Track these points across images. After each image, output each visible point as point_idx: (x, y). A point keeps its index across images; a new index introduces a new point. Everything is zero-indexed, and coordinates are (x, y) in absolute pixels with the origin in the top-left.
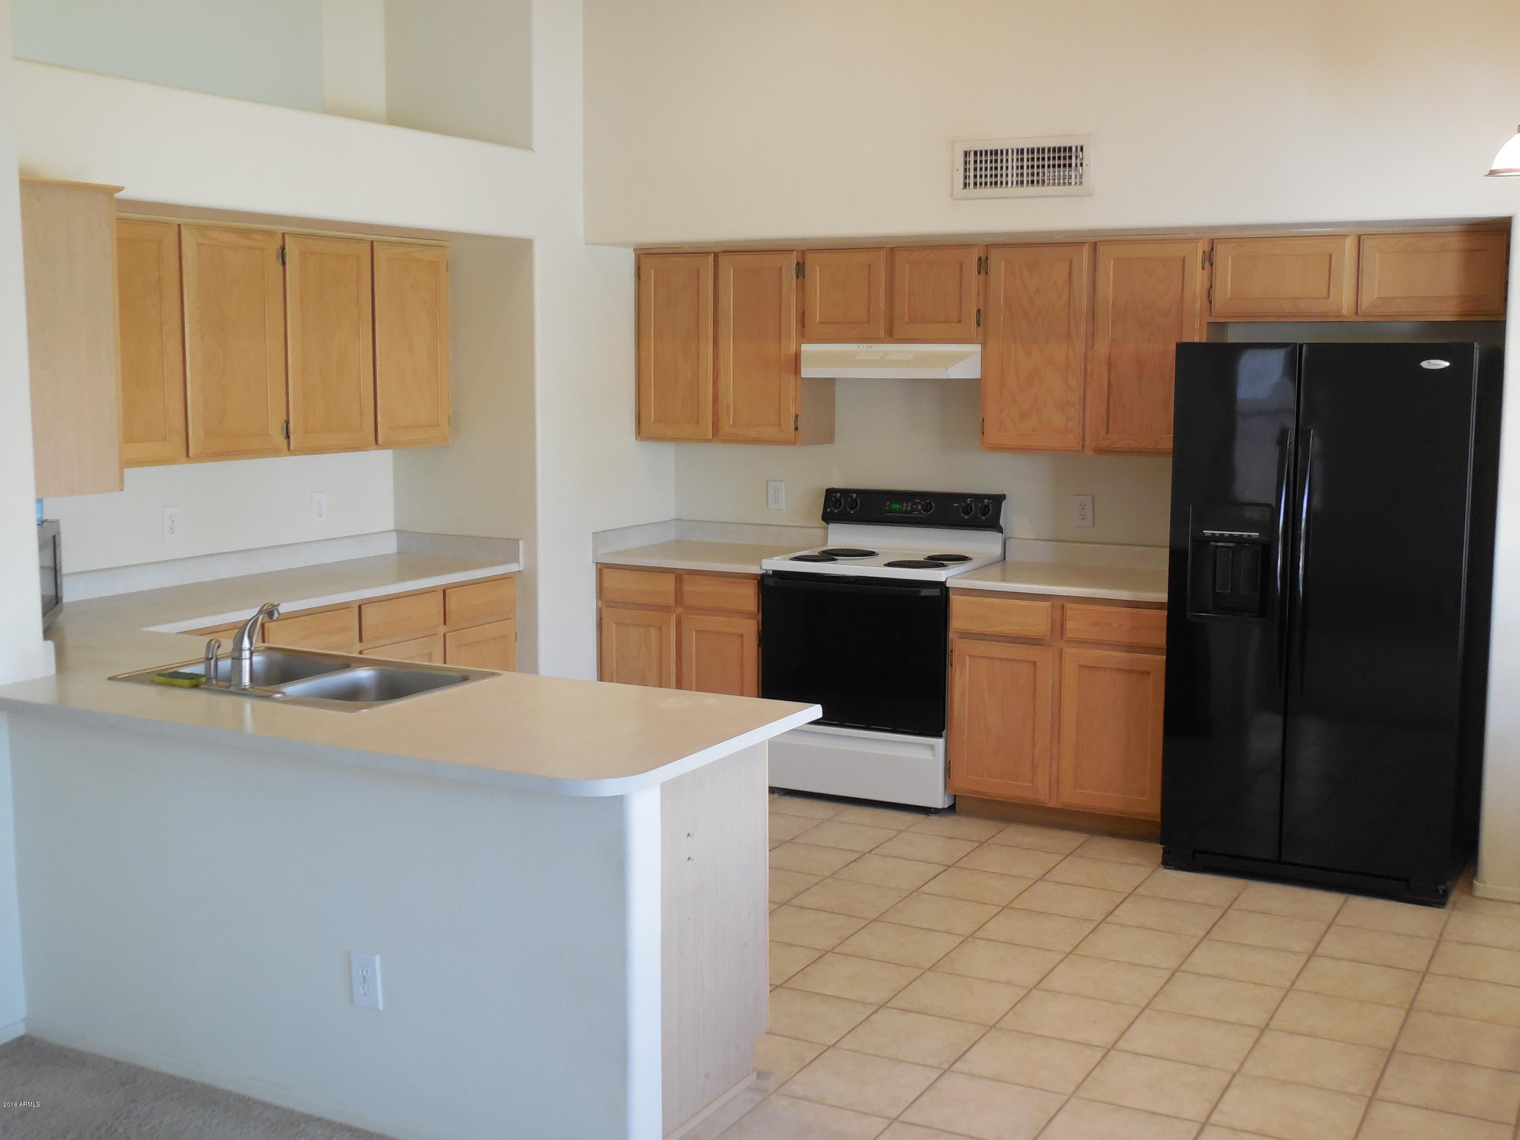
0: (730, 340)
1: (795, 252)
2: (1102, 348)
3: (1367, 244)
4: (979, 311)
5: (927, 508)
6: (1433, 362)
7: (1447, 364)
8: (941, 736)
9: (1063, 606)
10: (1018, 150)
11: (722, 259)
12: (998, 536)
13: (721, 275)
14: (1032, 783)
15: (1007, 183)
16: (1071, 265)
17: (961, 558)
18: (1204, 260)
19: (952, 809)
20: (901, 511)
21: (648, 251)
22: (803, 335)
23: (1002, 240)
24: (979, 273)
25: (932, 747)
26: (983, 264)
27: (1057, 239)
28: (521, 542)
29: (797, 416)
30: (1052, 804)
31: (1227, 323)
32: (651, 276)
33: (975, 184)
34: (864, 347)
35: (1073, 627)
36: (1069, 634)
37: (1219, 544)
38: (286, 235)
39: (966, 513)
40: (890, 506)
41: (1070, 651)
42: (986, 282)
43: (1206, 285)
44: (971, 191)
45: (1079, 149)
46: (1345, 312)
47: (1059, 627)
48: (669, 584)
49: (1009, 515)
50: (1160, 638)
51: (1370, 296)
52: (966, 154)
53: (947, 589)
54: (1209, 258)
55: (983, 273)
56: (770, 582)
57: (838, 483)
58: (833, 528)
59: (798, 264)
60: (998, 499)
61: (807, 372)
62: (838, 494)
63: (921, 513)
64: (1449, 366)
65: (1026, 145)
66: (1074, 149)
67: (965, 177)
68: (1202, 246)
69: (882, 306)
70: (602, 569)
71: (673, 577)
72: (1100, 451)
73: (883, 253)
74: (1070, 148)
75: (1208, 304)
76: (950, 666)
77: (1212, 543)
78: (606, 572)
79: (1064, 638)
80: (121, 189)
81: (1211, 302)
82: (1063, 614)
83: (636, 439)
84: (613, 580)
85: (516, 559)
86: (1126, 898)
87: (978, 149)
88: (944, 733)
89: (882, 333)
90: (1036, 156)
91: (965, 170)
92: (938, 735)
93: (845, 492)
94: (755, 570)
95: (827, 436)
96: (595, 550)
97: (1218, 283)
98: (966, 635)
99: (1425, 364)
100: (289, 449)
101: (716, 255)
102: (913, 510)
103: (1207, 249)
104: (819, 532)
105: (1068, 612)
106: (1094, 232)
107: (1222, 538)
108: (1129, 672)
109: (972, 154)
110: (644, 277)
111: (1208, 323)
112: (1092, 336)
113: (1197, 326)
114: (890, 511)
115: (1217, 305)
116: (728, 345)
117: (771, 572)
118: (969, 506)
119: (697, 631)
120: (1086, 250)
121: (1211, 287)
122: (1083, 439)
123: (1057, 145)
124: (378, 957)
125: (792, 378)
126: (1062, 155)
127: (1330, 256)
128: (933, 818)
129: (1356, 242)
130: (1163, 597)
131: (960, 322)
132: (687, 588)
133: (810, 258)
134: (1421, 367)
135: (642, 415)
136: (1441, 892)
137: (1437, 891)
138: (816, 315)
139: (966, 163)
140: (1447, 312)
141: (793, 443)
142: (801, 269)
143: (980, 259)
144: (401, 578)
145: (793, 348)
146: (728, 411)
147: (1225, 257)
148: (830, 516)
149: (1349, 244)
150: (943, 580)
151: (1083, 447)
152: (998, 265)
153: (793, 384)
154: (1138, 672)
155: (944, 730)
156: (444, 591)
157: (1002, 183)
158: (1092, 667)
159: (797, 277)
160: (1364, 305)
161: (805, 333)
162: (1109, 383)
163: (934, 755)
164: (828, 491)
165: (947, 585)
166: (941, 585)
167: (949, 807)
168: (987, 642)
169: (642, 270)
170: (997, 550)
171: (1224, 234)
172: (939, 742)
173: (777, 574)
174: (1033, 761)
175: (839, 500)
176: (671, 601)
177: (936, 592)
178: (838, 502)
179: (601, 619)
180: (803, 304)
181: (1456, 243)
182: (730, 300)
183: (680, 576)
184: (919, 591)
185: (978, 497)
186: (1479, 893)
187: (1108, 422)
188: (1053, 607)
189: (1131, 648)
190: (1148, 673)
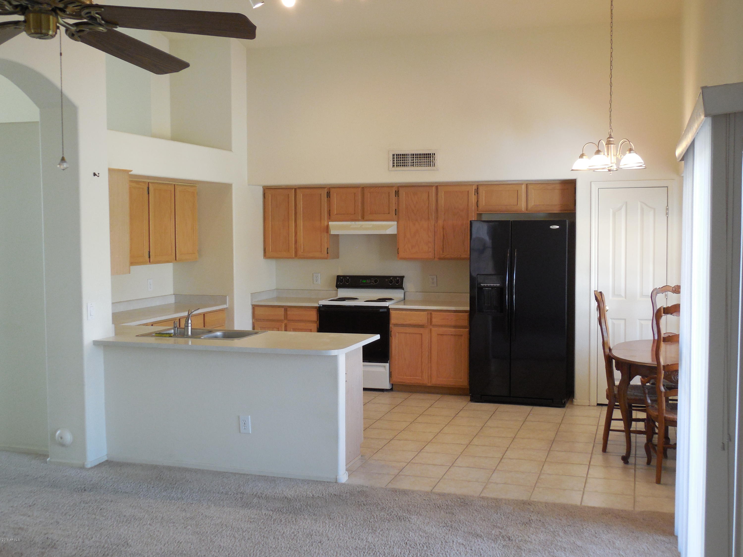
0: (301, 220)
1: (326, 188)
2: (440, 222)
3: (530, 187)
4: (396, 210)
5: (376, 281)
6: (554, 226)
7: (558, 227)
8: (387, 363)
9: (431, 313)
10: (412, 154)
11: (298, 191)
12: (402, 291)
13: (297, 196)
14: (422, 377)
15: (408, 165)
16: (429, 193)
17: (390, 299)
18: (475, 192)
19: (391, 390)
20: (366, 283)
21: (268, 188)
22: (329, 219)
23: (404, 185)
24: (395, 196)
25: (385, 367)
26: (397, 193)
27: (423, 184)
28: (227, 296)
29: (328, 248)
30: (429, 385)
31: (482, 213)
32: (269, 196)
33: (397, 165)
34: (353, 223)
35: (435, 321)
36: (433, 323)
37: (486, 289)
38: (149, 183)
39: (391, 283)
40: (362, 281)
41: (433, 329)
42: (398, 199)
43: (476, 201)
44: (395, 168)
45: (433, 154)
46: (523, 209)
47: (430, 320)
48: (282, 312)
49: (406, 284)
50: (466, 323)
51: (531, 204)
52: (393, 155)
53: (389, 309)
54: (477, 191)
55: (397, 196)
56: (323, 309)
57: (341, 273)
58: (340, 290)
59: (327, 192)
60: (402, 278)
61: (333, 232)
62: (342, 277)
63: (374, 284)
64: (559, 228)
65: (415, 152)
66: (432, 154)
67: (393, 163)
68: (474, 187)
69: (360, 208)
70: (254, 307)
71: (283, 309)
72: (440, 259)
73: (360, 189)
74: (430, 154)
75: (477, 207)
76: (390, 337)
77: (484, 288)
78: (256, 308)
79: (432, 325)
80: (131, 171)
81: (478, 206)
82: (431, 317)
83: (264, 258)
84: (259, 312)
85: (225, 303)
86: (461, 410)
87: (398, 153)
88: (389, 362)
89: (360, 218)
90: (418, 156)
91: (393, 161)
92: (386, 362)
93: (344, 277)
94: (316, 305)
95: (337, 256)
96: (252, 300)
97: (480, 200)
98: (396, 325)
99: (551, 227)
100: (150, 262)
101: (295, 189)
102: (370, 283)
103: (476, 188)
104: (334, 292)
105: (433, 315)
106: (436, 183)
107: (487, 287)
108: (455, 335)
109: (396, 155)
110: (266, 197)
111: (477, 214)
112: (437, 218)
113: (473, 214)
114: (362, 283)
115: (480, 207)
116: (301, 222)
117: (322, 306)
118: (392, 280)
119: (293, 329)
120: (434, 189)
121: (478, 201)
122: (434, 255)
123: (426, 153)
124: (250, 416)
125: (326, 234)
126: (426, 156)
127: (518, 191)
128: (385, 393)
129: (526, 186)
130: (468, 308)
131: (389, 213)
132: (288, 313)
133: (332, 191)
134: (550, 228)
135: (266, 249)
136: (563, 402)
137: (562, 402)
138: (335, 211)
139: (393, 158)
140: (556, 210)
141: (327, 258)
142: (328, 194)
143: (396, 191)
144: (176, 311)
145: (326, 224)
146: (301, 247)
147: (482, 191)
148: (338, 286)
149: (524, 187)
150: (388, 306)
151: (434, 257)
152: (402, 193)
153: (326, 236)
154: (458, 335)
155: (389, 360)
156: (204, 315)
157: (406, 165)
158: (442, 334)
159: (327, 197)
160: (530, 207)
161: (330, 217)
162: (443, 235)
163: (385, 370)
164: (337, 276)
165: (389, 308)
166: (387, 308)
167: (390, 389)
168: (404, 327)
169: (266, 194)
170: (402, 296)
171: (482, 183)
172: (387, 365)
173: (324, 306)
174: (422, 370)
175: (342, 279)
176: (282, 318)
177: (385, 310)
178: (341, 281)
179: (254, 326)
180: (330, 207)
181: (558, 187)
182: (301, 206)
183: (286, 308)
184: (379, 310)
185: (395, 277)
186: (575, 404)
187: (443, 249)
188: (428, 314)
189: (455, 327)
190: (462, 335)
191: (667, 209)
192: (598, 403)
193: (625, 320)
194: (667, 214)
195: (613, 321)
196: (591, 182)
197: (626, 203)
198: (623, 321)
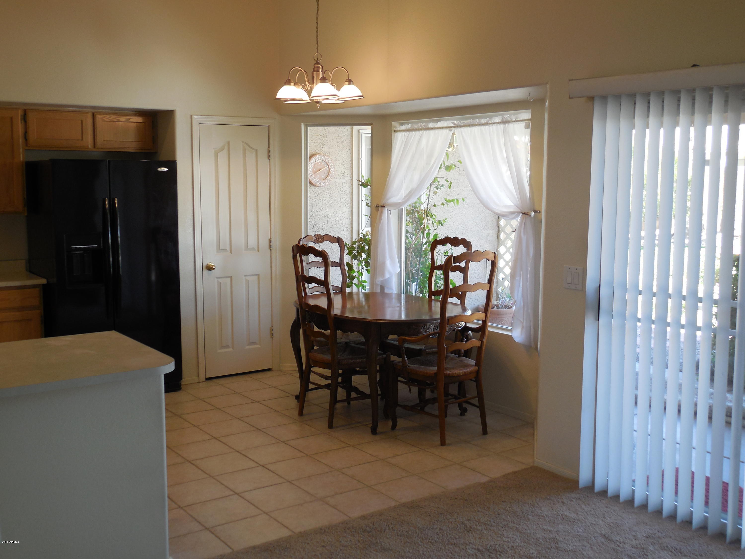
3: (98, 117)
6: (162, 168)
7: (167, 169)
18: (22, 120)
37: (76, 252)
43: (24, 132)
46: (89, 147)
50: (36, 301)
51: (100, 140)
54: (25, 119)
64: (168, 171)
68: (20, 112)
75: (25, 141)
77: (73, 252)
81: (27, 140)
97: (30, 131)
99: (159, 169)
103: (23, 114)
107: (79, 249)
108: (20, 321)
111: (25, 150)
113: (21, 151)
115: (31, 141)
121: (26, 132)
127: (82, 121)
129: (93, 116)
140: (132, 148)
147: (32, 119)
149: (89, 116)
154: (26, 320)
158: (2, 322)
160: (98, 143)
171: (31, 107)
181: (133, 119)
189: (21, 309)
190: (31, 320)
191: (269, 151)
192: (207, 377)
193: (231, 277)
194: (269, 156)
195: (219, 279)
196: (191, 116)
197: (229, 142)
198: (229, 279)
